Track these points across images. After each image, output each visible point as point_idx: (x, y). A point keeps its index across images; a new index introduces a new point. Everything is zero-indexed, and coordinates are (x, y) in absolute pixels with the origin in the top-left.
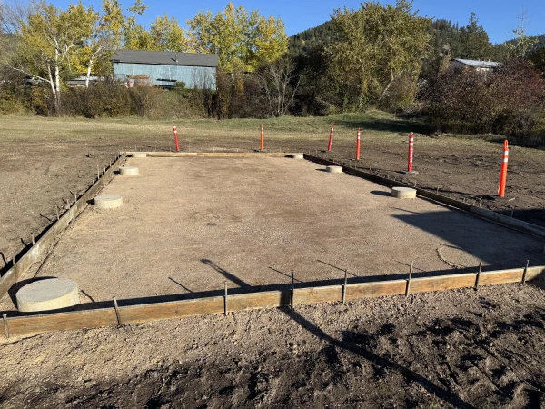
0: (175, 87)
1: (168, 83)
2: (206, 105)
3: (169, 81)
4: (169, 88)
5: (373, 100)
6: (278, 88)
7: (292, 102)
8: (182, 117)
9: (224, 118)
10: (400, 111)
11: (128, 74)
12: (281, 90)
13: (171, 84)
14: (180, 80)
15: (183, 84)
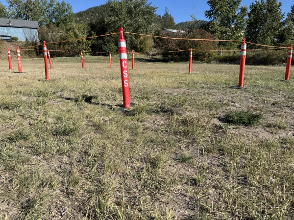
0: (12, 40)
1: (5, 38)
3: (6, 36)
4: (7, 41)
13: (9, 38)
14: (13, 36)
15: (16, 39)
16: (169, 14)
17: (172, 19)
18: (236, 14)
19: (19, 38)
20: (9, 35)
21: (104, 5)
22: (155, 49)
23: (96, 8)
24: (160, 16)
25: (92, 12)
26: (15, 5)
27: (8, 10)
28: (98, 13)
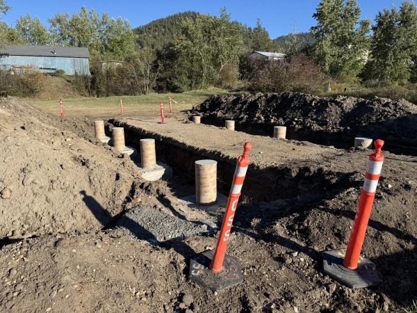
0: (57, 73)
1: (48, 71)
2: (86, 87)
3: (50, 69)
4: (52, 75)
5: (211, 81)
6: (143, 73)
7: (154, 84)
8: (67, 97)
9: (102, 96)
10: (229, 87)
11: (14, 64)
12: (146, 74)
13: (53, 71)
14: (59, 69)
15: (62, 72)
16: (262, 27)
17: (266, 34)
18: (354, 30)
19: (65, 71)
20: (54, 67)
21: (172, 17)
22: (240, 82)
23: (161, 21)
24: (250, 29)
25: (156, 27)
26: (58, 25)
27: (49, 32)
28: (164, 27)
